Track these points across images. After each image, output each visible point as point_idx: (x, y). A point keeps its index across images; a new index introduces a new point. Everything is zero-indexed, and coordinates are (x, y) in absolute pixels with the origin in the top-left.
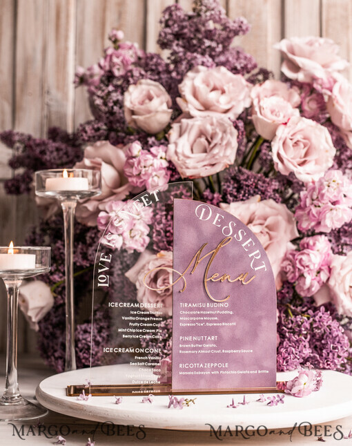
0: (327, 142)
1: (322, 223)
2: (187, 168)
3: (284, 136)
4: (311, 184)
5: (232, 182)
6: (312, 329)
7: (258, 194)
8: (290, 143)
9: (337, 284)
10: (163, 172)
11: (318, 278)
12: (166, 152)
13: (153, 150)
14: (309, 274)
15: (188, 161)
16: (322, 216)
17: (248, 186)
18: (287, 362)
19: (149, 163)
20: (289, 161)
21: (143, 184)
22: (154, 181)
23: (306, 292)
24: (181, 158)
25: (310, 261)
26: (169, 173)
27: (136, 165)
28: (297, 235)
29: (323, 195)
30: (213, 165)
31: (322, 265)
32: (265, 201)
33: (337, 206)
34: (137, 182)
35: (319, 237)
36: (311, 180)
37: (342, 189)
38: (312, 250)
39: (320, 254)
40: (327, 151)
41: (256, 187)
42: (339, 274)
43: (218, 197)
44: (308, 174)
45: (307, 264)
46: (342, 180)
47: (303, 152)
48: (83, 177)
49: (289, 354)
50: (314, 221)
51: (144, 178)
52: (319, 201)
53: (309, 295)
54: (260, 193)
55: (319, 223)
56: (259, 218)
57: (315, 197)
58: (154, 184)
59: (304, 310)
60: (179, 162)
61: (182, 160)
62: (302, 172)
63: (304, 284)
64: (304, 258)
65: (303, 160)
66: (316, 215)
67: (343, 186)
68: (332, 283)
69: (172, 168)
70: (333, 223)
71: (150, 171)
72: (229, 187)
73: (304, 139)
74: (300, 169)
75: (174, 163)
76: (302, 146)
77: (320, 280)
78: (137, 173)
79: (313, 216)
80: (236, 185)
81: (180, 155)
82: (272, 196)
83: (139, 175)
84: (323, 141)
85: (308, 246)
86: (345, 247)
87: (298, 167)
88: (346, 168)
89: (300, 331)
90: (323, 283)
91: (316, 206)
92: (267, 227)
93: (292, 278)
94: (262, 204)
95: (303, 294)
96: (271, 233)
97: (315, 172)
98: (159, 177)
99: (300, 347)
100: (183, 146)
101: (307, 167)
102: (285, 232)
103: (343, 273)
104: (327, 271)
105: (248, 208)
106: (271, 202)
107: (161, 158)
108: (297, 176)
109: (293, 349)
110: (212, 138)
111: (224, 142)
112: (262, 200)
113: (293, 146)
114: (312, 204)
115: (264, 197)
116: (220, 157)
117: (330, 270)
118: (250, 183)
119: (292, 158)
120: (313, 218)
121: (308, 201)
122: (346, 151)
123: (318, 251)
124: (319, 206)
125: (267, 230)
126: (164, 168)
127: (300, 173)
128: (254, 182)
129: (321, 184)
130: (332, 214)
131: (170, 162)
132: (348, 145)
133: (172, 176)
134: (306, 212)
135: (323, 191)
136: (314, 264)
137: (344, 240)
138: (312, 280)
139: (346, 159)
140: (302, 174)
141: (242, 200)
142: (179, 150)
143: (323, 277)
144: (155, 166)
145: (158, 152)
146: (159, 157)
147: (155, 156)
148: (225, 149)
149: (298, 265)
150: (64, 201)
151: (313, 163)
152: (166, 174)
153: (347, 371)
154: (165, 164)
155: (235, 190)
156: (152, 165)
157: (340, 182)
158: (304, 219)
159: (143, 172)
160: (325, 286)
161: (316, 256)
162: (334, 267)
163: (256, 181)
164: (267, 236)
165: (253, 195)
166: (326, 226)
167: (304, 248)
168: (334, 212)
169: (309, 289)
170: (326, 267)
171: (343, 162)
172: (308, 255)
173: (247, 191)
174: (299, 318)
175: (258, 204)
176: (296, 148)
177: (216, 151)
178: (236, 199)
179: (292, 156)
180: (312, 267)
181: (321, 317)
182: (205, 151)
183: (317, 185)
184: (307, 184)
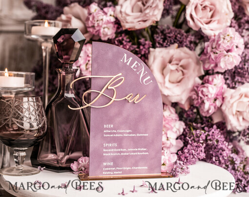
0: (228, 8)
1: (218, 65)
2: (127, 22)
3: (195, 2)
4: (213, 37)
5: (160, 34)
6: (206, 140)
7: (177, 43)
8: (200, 7)
9: (227, 109)
10: (111, 25)
11: (214, 104)
12: (114, 11)
13: (105, 9)
14: (208, 101)
15: (128, 18)
16: (218, 60)
17: (170, 37)
18: (187, 160)
19: (100, 18)
20: (198, 20)
21: (97, 33)
22: (105, 31)
23: (206, 113)
24: (124, 15)
25: (208, 92)
26: (116, 26)
27: (91, 19)
28: (203, 73)
29: (219, 45)
30: (145, 21)
31: (217, 95)
32: (181, 48)
33: (229, 53)
34: (93, 31)
35: (216, 76)
36: (213, 35)
37: (234, 41)
38: (211, 84)
39: (217, 87)
40: (227, 14)
41: (176, 38)
42: (229, 102)
43: (149, 44)
44: (212, 30)
45: (207, 94)
46: (234, 35)
47: (210, 14)
48: (55, 26)
49: (190, 155)
50: (213, 63)
51: (97, 29)
52: (217, 49)
53: (208, 116)
54: (178, 42)
55: (216, 66)
56: (176, 60)
57: (214, 46)
58: (104, 33)
59: (203, 126)
60: (122, 18)
61: (124, 17)
62: (206, 28)
63: (204, 108)
64: (205, 90)
65: (209, 20)
66: (214, 59)
67: (234, 39)
68: (223, 108)
69: (117, 23)
70: (226, 65)
71: (100, 24)
72: (158, 37)
73: (211, 5)
74: (206, 26)
75: (119, 19)
76: (209, 9)
77: (216, 105)
78: (92, 25)
79: (212, 60)
80: (163, 37)
81: (123, 13)
82: (189, 45)
83: (93, 27)
84: (225, 7)
85: (208, 82)
86: (237, 84)
87: (205, 25)
88: (244, 29)
89: (199, 140)
90: (218, 108)
91: (214, 53)
92: (181, 66)
93: (197, 104)
94: (179, 50)
95: (204, 115)
96: (184, 71)
97: (216, 29)
98: (109, 29)
99: (198, 151)
100: (126, 8)
101: (212, 25)
102: (194, 71)
103: (232, 101)
104: (221, 99)
105: (168, 53)
106: (185, 49)
107: (111, 15)
108: (204, 31)
109: (194, 151)
110: (146, 2)
111: (154, 6)
112: (179, 47)
113: (202, 9)
114: (212, 51)
115: (181, 45)
116: (150, 15)
117: (223, 99)
118: (171, 35)
119: (200, 18)
120: (212, 62)
121: (209, 49)
122: (245, 17)
123: (215, 85)
124: (217, 53)
125: (181, 68)
126: (112, 23)
127: (205, 29)
128: (174, 34)
129: (219, 37)
130: (225, 59)
131: (116, 18)
132: (246, 12)
133: (118, 28)
134: (208, 57)
135: (220, 42)
136: (211, 94)
137: (237, 78)
138: (210, 105)
139: (244, 22)
140: (207, 30)
141: (166, 47)
142: (123, 10)
143: (218, 103)
144: (104, 20)
145: (108, 11)
146: (109, 14)
147: (106, 14)
148: (154, 10)
149: (200, 95)
150: (43, 42)
151: (216, 22)
152: (114, 27)
153: (229, 169)
154: (113, 20)
155: (162, 40)
156: (102, 20)
157: (233, 36)
158: (207, 62)
159: (96, 25)
160: (219, 109)
161: (213, 89)
162: (226, 97)
163: (176, 34)
164: (181, 72)
165: (173, 44)
166: (221, 67)
167: (206, 83)
168: (227, 57)
169: (208, 111)
170: (221, 96)
171: (242, 25)
172: (207, 87)
173: (169, 41)
174: (198, 132)
175: (176, 50)
176: (204, 11)
177: (147, 11)
178: (162, 46)
179: (200, 17)
180: (210, 96)
181: (213, 133)
182: (141, 11)
183: (216, 38)
184: (210, 37)
